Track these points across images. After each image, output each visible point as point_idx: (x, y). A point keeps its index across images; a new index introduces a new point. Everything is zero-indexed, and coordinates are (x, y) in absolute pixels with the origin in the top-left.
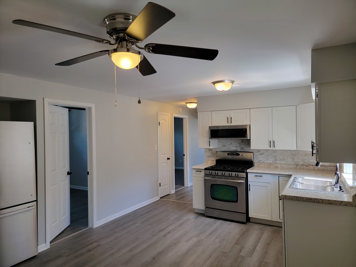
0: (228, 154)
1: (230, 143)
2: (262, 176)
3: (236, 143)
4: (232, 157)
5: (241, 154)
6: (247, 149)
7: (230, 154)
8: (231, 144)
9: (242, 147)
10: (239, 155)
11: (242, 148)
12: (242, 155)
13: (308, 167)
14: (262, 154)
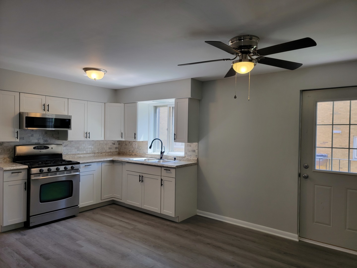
0: (34, 148)
1: (30, 135)
2: (91, 165)
3: (38, 135)
4: (40, 151)
5: (50, 146)
6: (51, 142)
7: (37, 147)
8: (32, 136)
9: (45, 139)
10: (48, 148)
11: (46, 141)
12: (52, 148)
13: (102, 154)
14: (66, 146)
